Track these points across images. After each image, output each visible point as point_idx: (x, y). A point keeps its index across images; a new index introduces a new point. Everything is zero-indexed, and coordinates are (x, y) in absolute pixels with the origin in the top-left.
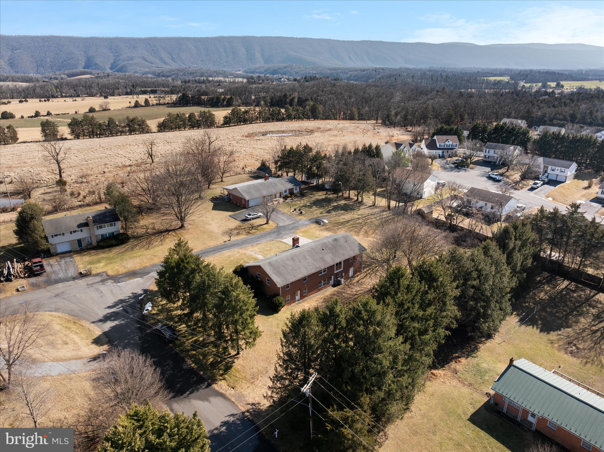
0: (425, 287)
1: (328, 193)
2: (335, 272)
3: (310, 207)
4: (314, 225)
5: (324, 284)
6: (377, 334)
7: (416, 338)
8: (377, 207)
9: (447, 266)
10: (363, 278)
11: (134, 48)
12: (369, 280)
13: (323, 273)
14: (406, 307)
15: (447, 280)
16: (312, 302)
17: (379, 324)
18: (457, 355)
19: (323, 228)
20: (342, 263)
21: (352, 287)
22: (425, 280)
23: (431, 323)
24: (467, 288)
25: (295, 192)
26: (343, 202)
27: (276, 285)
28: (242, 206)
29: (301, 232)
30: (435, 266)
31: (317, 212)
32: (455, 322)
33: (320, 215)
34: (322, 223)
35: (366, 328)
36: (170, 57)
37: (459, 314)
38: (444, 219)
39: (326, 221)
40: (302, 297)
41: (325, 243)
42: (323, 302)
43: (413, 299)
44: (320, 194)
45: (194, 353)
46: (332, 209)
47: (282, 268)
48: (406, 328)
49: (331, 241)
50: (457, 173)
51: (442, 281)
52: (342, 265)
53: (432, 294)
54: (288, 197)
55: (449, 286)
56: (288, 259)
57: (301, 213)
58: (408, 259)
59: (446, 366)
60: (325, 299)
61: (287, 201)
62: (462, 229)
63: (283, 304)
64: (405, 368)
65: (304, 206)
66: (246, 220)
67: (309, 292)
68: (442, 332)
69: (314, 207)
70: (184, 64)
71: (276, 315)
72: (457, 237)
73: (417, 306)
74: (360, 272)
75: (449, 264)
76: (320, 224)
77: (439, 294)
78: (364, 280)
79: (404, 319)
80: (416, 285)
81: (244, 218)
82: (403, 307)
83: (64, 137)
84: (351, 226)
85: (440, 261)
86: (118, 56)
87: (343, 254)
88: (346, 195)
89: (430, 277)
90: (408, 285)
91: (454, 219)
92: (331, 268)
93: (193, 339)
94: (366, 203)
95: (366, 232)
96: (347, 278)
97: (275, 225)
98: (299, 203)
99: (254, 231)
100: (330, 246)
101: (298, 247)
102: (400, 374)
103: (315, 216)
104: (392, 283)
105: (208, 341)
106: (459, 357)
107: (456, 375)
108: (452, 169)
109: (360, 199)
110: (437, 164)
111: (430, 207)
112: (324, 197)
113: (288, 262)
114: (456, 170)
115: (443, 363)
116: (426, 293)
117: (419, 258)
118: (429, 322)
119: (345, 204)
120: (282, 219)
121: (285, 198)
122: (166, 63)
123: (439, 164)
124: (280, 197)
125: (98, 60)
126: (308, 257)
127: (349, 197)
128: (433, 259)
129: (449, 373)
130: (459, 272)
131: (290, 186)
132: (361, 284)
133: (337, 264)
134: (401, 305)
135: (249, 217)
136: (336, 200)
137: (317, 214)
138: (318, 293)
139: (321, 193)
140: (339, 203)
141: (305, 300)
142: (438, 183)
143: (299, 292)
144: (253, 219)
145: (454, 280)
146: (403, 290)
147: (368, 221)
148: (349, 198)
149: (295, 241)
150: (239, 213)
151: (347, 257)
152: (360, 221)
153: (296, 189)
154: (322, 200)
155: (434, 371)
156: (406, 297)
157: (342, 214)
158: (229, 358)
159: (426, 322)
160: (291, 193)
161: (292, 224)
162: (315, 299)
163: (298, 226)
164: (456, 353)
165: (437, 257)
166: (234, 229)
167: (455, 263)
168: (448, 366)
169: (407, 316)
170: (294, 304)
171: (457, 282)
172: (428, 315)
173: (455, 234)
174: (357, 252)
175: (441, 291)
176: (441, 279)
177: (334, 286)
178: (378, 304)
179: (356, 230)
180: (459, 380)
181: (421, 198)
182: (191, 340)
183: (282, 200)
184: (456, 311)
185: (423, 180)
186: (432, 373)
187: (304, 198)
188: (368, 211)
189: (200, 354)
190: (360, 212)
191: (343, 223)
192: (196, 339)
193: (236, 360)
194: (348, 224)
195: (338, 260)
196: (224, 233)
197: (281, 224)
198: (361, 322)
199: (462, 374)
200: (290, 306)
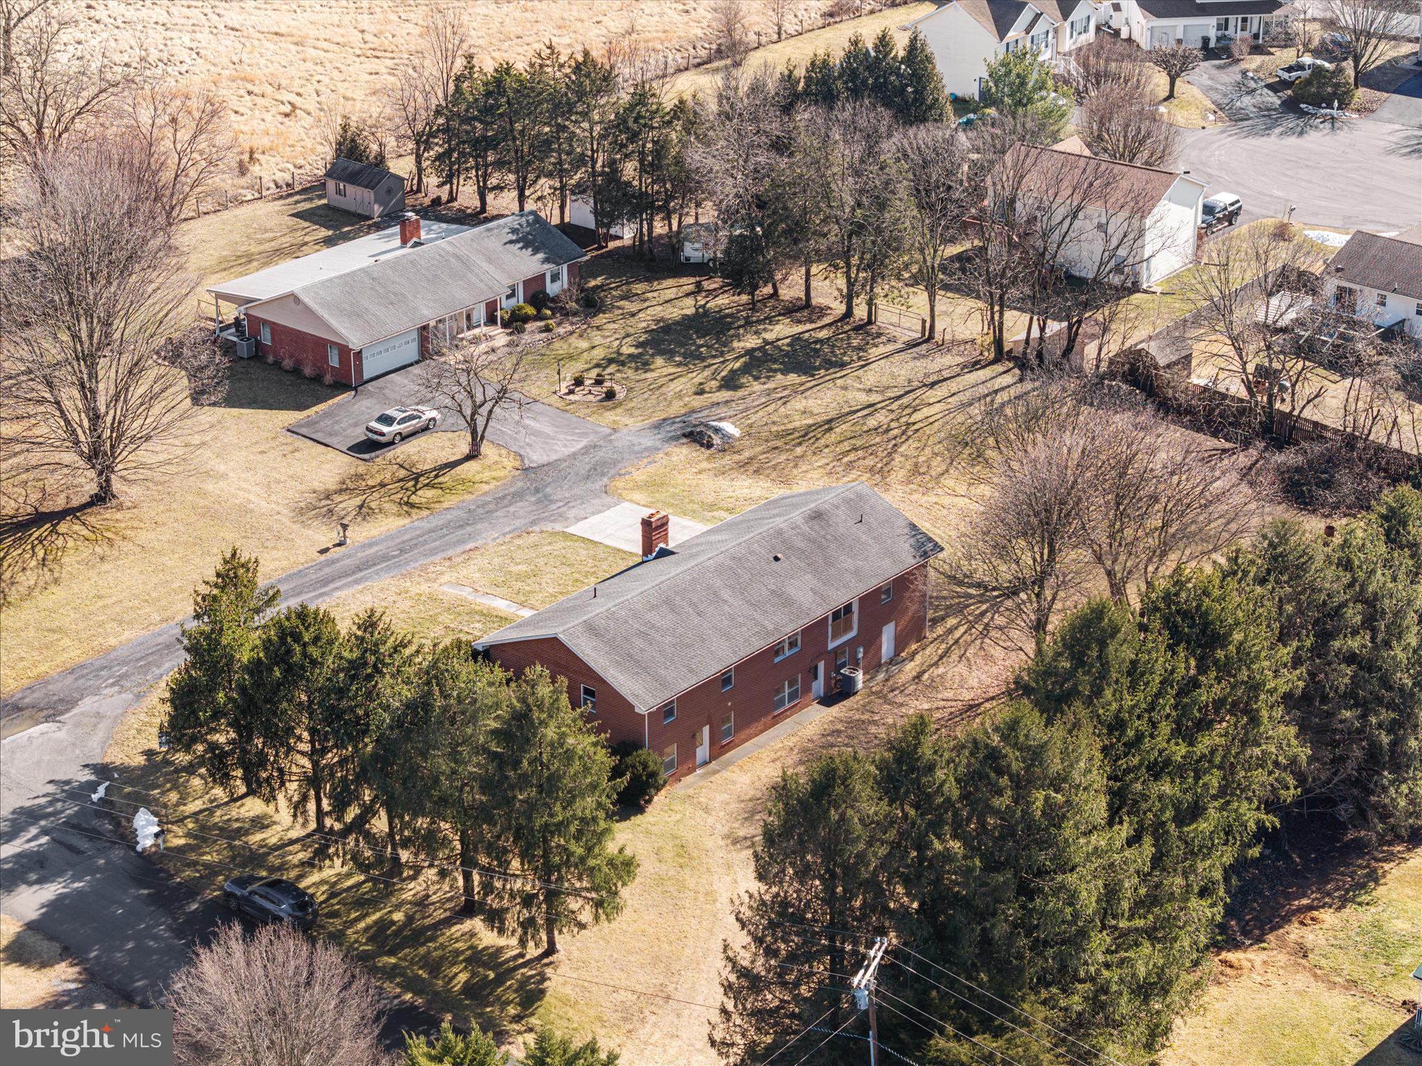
0: (1187, 668)
1: (706, 284)
2: (831, 646)
3: (641, 362)
4: (683, 452)
5: (793, 696)
6: (1055, 816)
7: (1167, 832)
8: (941, 346)
9: (1259, 590)
10: (936, 664)
12: (962, 668)
13: (788, 653)
14: (1130, 733)
15: (1258, 638)
16: (758, 765)
17: (1056, 783)
18: (1305, 901)
19: (728, 460)
20: (855, 608)
21: (900, 699)
22: (1188, 643)
23: (1214, 780)
24: (1329, 664)
25: (552, 289)
26: (782, 330)
27: (632, 707)
28: (328, 379)
29: (638, 487)
30: (1217, 593)
31: (677, 386)
32: (1292, 782)
33: (698, 402)
34: (717, 440)
35: (1021, 796)
37: (1303, 753)
38: (1243, 393)
39: (729, 427)
40: (718, 750)
41: (780, 533)
42: (801, 762)
43: (1152, 708)
44: (670, 294)
45: (393, 960)
46: (746, 369)
47: (639, 642)
48: (1136, 802)
49: (800, 521)
50: (1293, 140)
51: (1241, 644)
52: (855, 617)
53: (1211, 686)
54: (526, 319)
55: (1267, 658)
56: (653, 607)
57: (610, 395)
58: (1110, 574)
59: (1271, 937)
60: (804, 751)
61: (526, 338)
62: (1318, 431)
63: (663, 776)
64: (1139, 923)
65: (611, 361)
66: (369, 446)
67: (739, 728)
68: (1251, 815)
69: (659, 361)
71: (637, 819)
72: (1298, 470)
73: (1165, 728)
74: (920, 638)
75: (1262, 582)
76: (709, 446)
77: (1233, 687)
78: (941, 670)
79: (1128, 771)
80: (1160, 661)
81: (359, 435)
82: (1123, 733)
84: (846, 446)
85: (1235, 573)
87: (857, 573)
88: (791, 289)
89: (1203, 631)
90: (1134, 663)
91: (1283, 388)
92: (815, 631)
93: (370, 920)
94: (892, 331)
95: (916, 470)
96: (874, 667)
97: (510, 463)
98: (584, 344)
99: (429, 493)
100: (800, 543)
101: (664, 553)
102: (1124, 940)
103: (677, 408)
104: (1079, 661)
105: (428, 922)
106: (1311, 908)
107: (1304, 961)
108: (1268, 119)
109: (860, 312)
110: (1195, 91)
111: (1178, 333)
112: (688, 307)
113: (653, 617)
114: (1291, 122)
115: (1261, 928)
116: (1194, 684)
117: (1151, 569)
118: (1206, 778)
119: (796, 338)
120: (536, 433)
121: (515, 322)
123: (1206, 91)
124: (491, 320)
126: (725, 594)
127: (808, 304)
128: (1208, 569)
129: (1282, 958)
130: (1300, 611)
131: (530, 264)
132: (932, 686)
133: (836, 615)
134: (1117, 725)
135: (385, 429)
136: (748, 323)
137: (679, 396)
138: (771, 732)
139: (670, 288)
140: (769, 336)
141: (730, 763)
142: (1208, 210)
143: (706, 729)
144: (405, 437)
145: (1283, 638)
146: (1117, 682)
147: (917, 416)
148: (804, 308)
149: (653, 530)
150: (327, 414)
151: (872, 583)
152: (881, 418)
153: (555, 277)
154: (688, 323)
155: (1230, 956)
156: (1128, 702)
157: (797, 391)
158: (524, 965)
159: (1197, 778)
160: (537, 296)
161: (586, 450)
162: (767, 755)
163: (615, 463)
164: (1304, 895)
165: (1222, 561)
166: (340, 492)
167: (1285, 578)
168: (1278, 938)
169: (1136, 761)
170: (690, 779)
171: (1295, 644)
172: (1204, 756)
173: (1287, 458)
174: (907, 559)
175: (1239, 678)
176: (1237, 636)
177: (828, 700)
178: (1049, 723)
179: (870, 461)
180: (1315, 975)
181: (1135, 288)
182: (362, 925)
183: (500, 337)
184: (1294, 742)
185: (1141, 206)
186: (1224, 962)
187: (601, 319)
188: (906, 370)
189: (412, 963)
190: (871, 377)
191: (806, 434)
192: (381, 919)
193: (549, 971)
194: (832, 437)
195: (839, 598)
196: (303, 512)
197: (537, 457)
198: (1004, 781)
199: (1324, 956)
200: (679, 785)
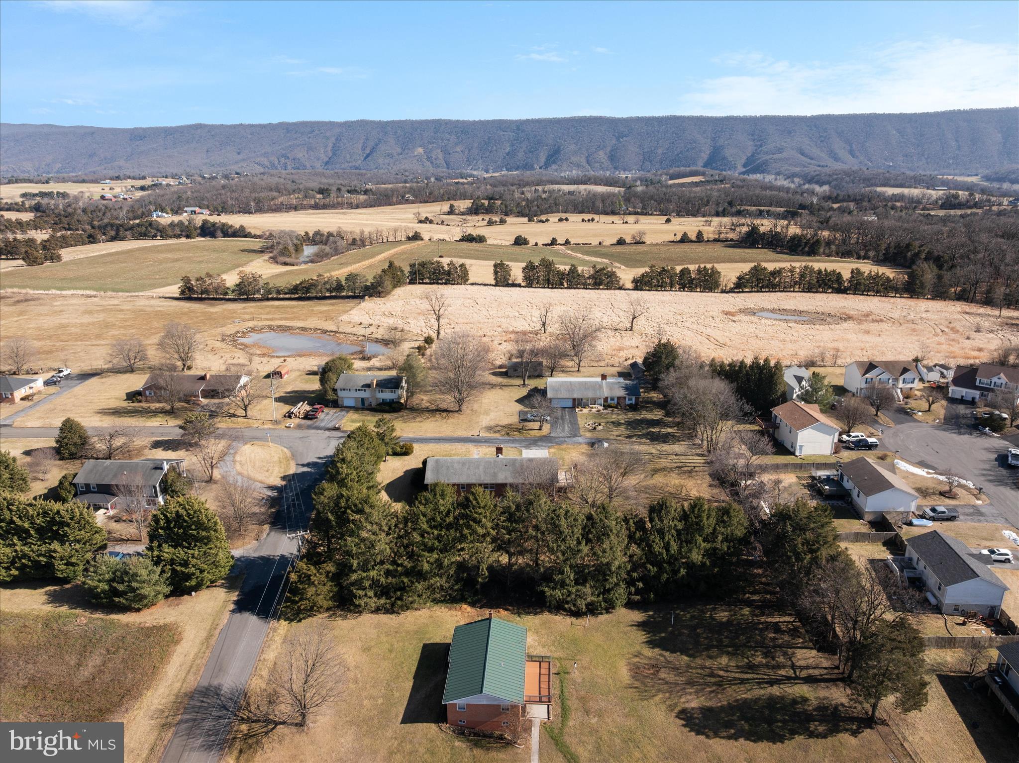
3: (619, 425)
11: (790, 132)
25: (628, 402)
36: (848, 148)
39: (606, 445)
44: (660, 413)
46: (640, 435)
54: (611, 407)
61: (604, 411)
66: (525, 420)
69: (623, 426)
70: (870, 160)
83: (516, 282)
86: (761, 146)
97: (545, 434)
98: (614, 417)
99: (516, 433)
110: (943, 412)
119: (669, 433)
120: (563, 430)
121: (606, 407)
122: (837, 159)
125: (728, 153)
131: (621, 393)
135: (530, 417)
140: (662, 430)
144: (535, 421)
153: (630, 399)
161: (565, 437)
163: (565, 442)
166: (501, 426)
181: (794, 454)
183: (599, 409)
187: (631, 413)
195: (510, 481)
196: (485, 426)
197: (553, 434)
